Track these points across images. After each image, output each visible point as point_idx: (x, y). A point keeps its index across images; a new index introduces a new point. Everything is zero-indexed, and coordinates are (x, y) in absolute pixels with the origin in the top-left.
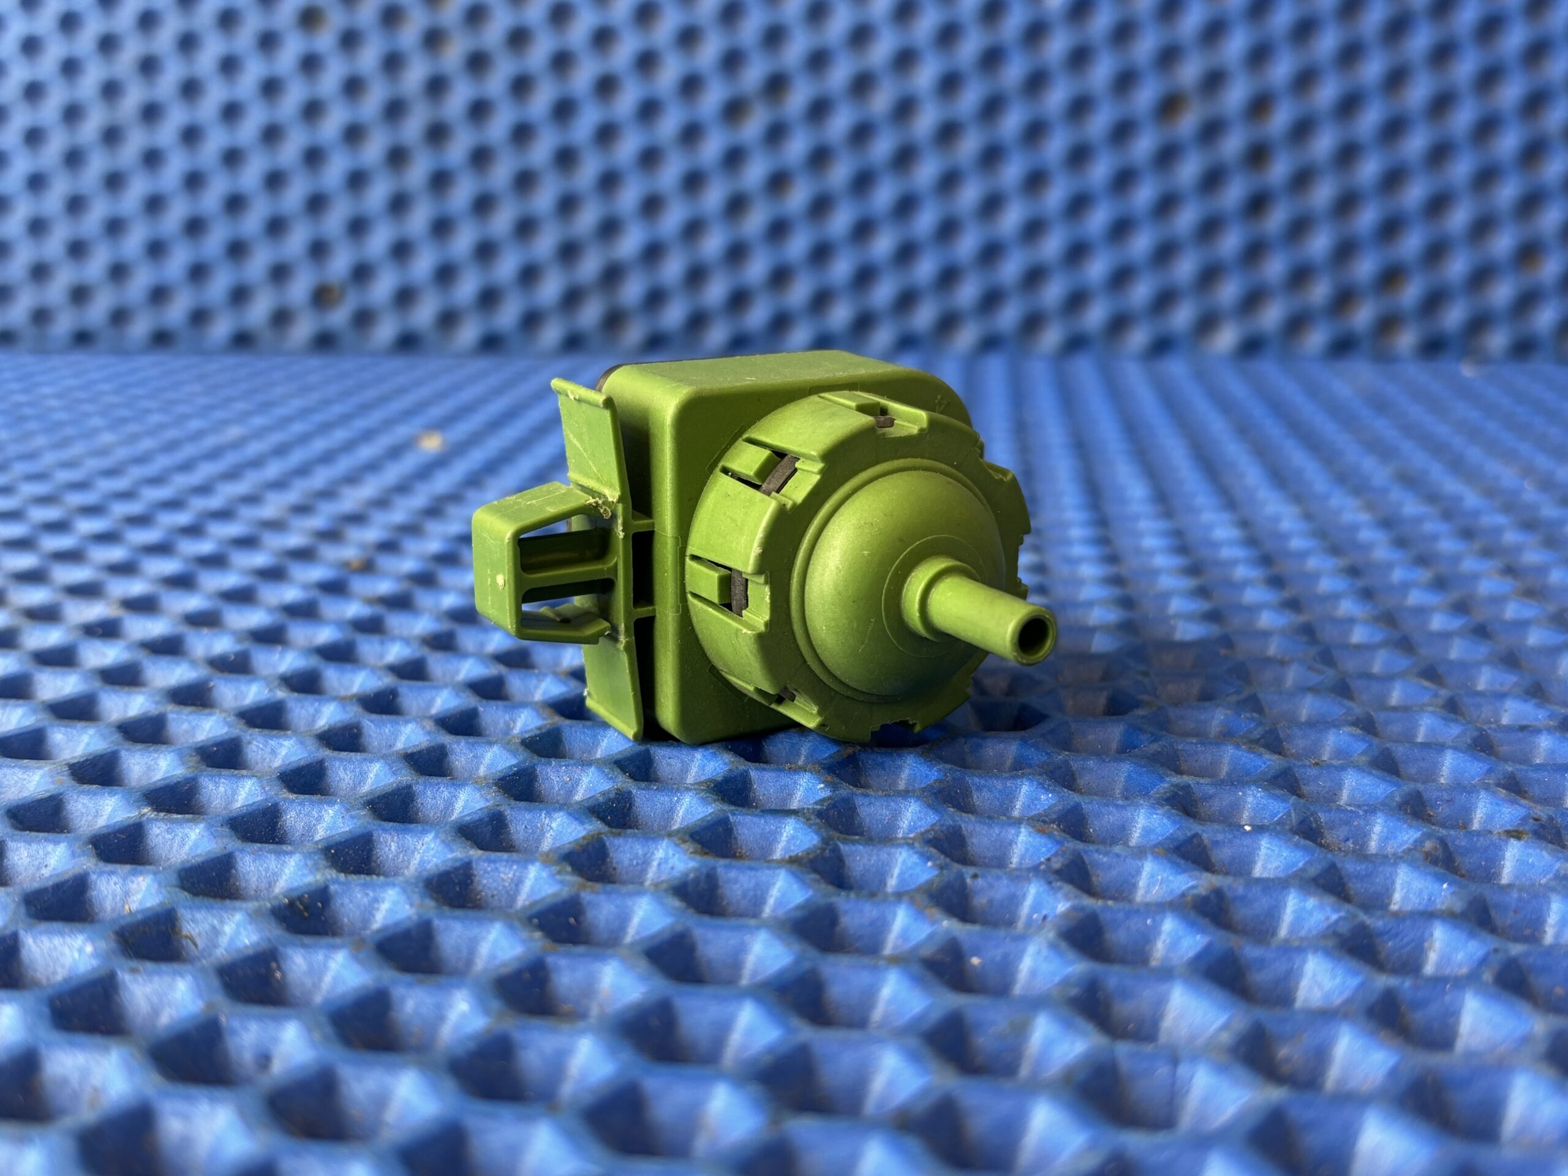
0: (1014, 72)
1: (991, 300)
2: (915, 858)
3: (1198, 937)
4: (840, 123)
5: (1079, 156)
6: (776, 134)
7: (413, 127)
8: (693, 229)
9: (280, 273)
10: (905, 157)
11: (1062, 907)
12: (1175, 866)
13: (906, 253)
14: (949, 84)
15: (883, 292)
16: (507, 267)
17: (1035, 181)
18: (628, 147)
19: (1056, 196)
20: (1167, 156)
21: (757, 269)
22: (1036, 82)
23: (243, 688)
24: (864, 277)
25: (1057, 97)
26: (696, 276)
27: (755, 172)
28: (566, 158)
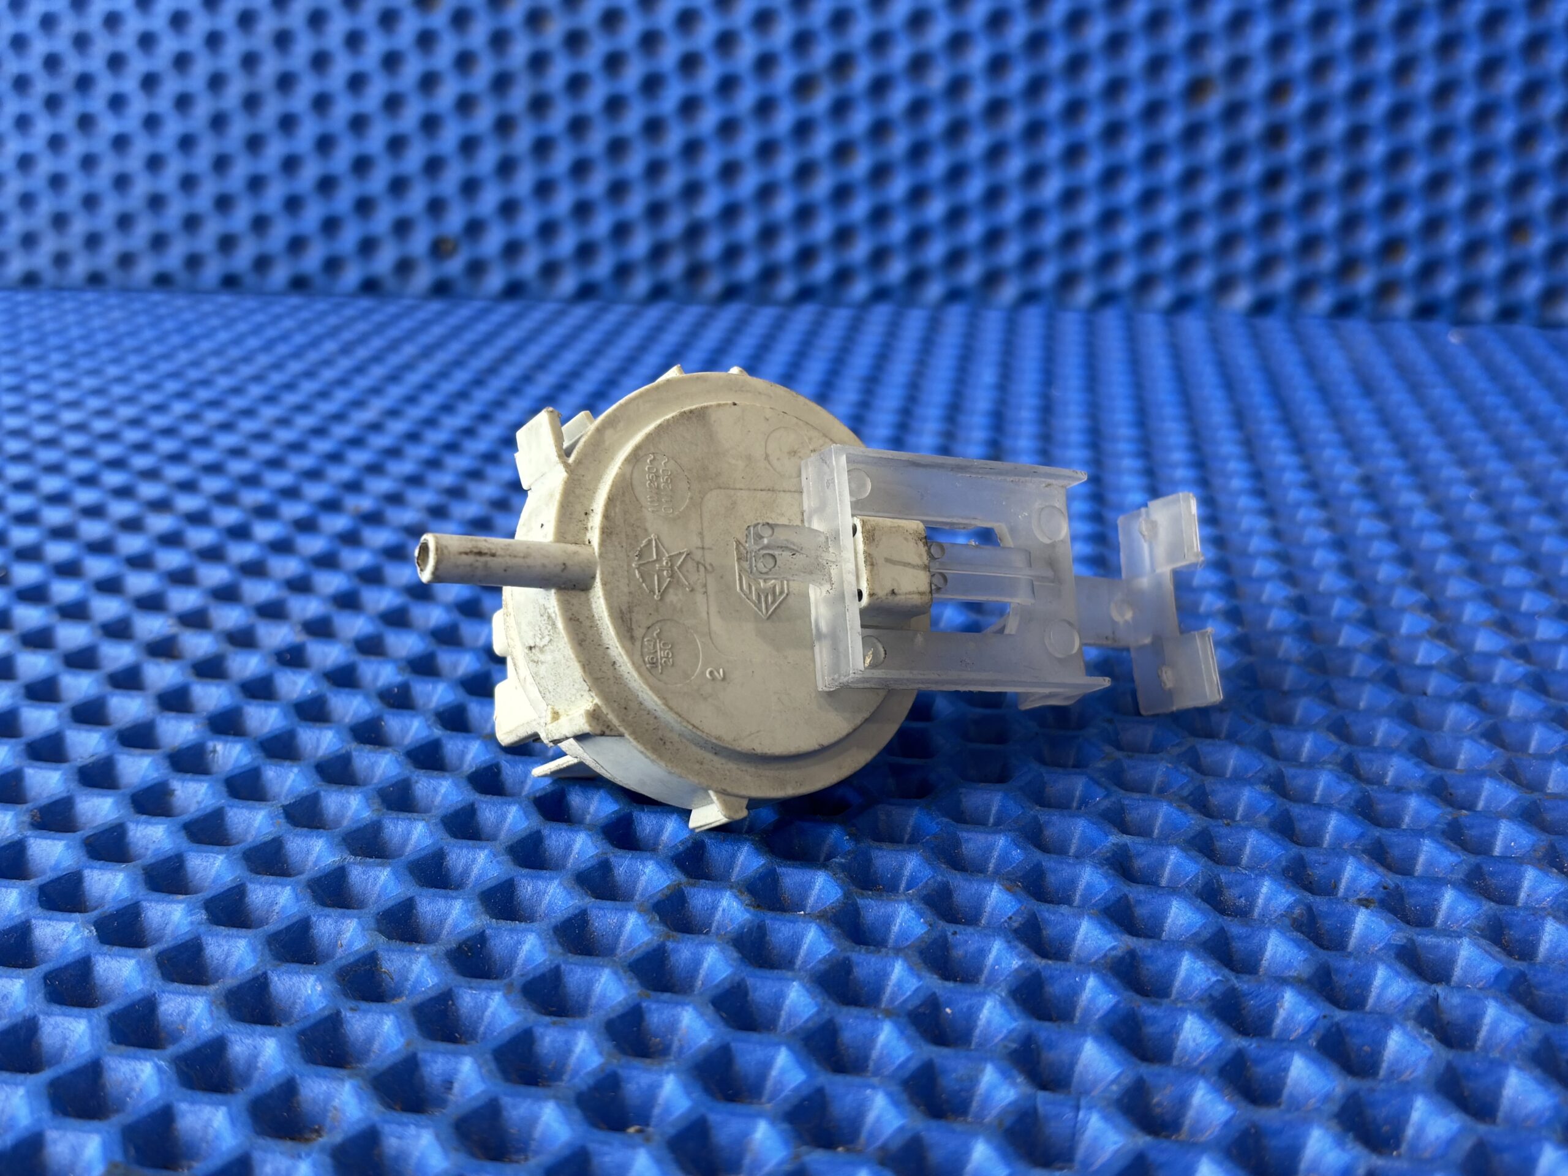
0: (1057, 55)
1: (1031, 259)
2: (912, 914)
3: (1111, 996)
4: (899, 99)
5: (1113, 132)
6: (841, 108)
7: (518, 98)
8: (766, 193)
9: (402, 227)
10: (956, 131)
11: (1016, 963)
12: (1103, 925)
13: (956, 216)
14: (998, 65)
15: (935, 251)
16: (601, 224)
17: (1073, 154)
18: (709, 118)
19: (1092, 167)
20: (1193, 134)
21: (823, 228)
22: (1076, 65)
23: (407, 721)
24: (918, 237)
25: (1095, 78)
26: (768, 234)
27: (822, 142)
28: (653, 128)
